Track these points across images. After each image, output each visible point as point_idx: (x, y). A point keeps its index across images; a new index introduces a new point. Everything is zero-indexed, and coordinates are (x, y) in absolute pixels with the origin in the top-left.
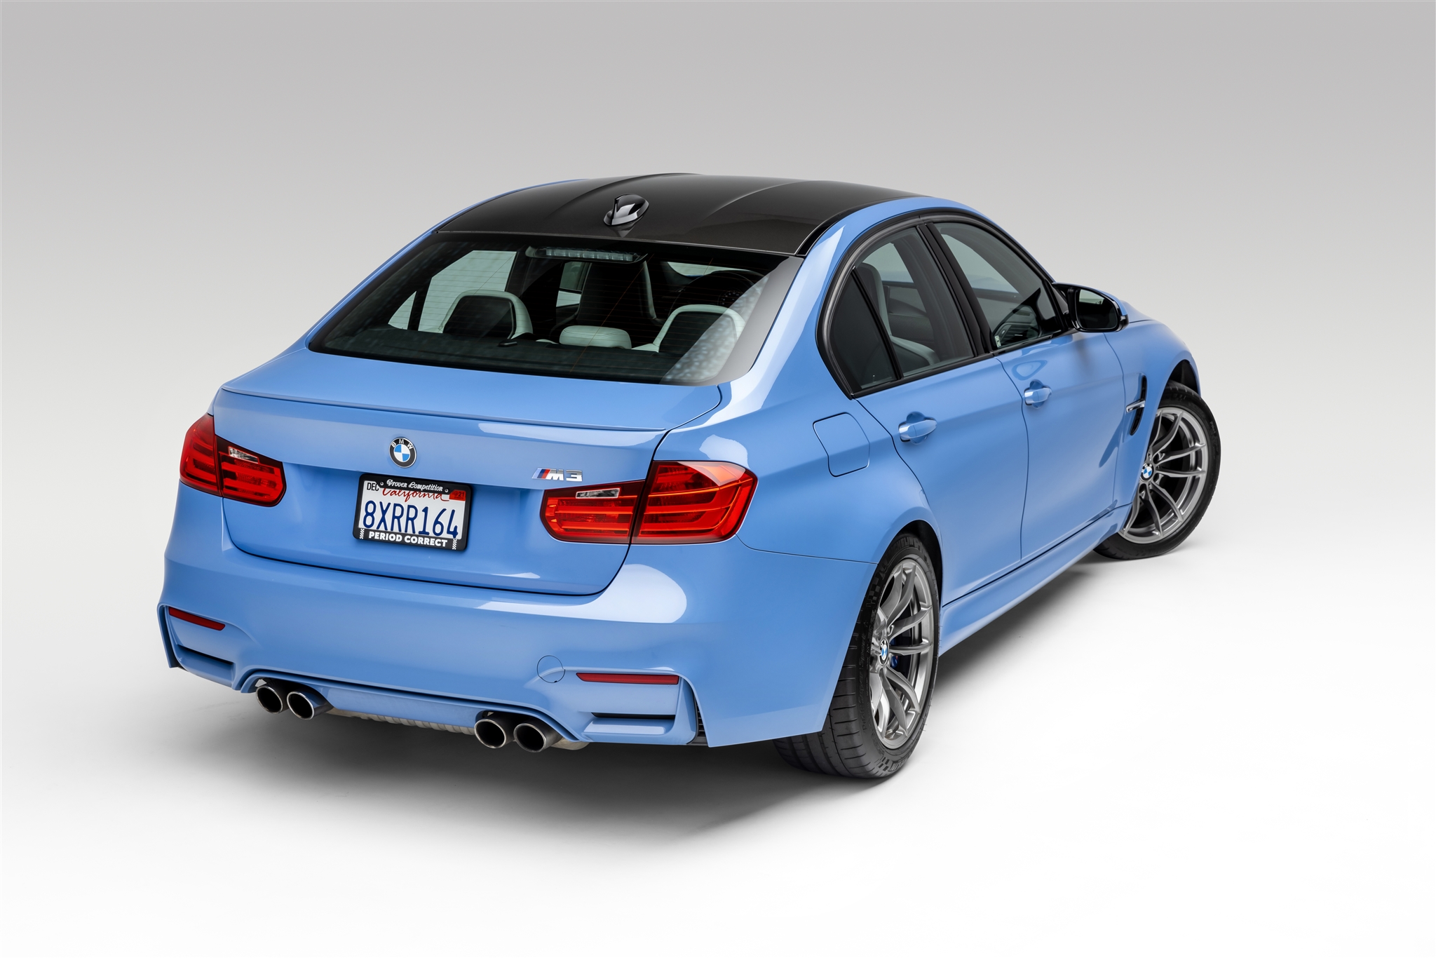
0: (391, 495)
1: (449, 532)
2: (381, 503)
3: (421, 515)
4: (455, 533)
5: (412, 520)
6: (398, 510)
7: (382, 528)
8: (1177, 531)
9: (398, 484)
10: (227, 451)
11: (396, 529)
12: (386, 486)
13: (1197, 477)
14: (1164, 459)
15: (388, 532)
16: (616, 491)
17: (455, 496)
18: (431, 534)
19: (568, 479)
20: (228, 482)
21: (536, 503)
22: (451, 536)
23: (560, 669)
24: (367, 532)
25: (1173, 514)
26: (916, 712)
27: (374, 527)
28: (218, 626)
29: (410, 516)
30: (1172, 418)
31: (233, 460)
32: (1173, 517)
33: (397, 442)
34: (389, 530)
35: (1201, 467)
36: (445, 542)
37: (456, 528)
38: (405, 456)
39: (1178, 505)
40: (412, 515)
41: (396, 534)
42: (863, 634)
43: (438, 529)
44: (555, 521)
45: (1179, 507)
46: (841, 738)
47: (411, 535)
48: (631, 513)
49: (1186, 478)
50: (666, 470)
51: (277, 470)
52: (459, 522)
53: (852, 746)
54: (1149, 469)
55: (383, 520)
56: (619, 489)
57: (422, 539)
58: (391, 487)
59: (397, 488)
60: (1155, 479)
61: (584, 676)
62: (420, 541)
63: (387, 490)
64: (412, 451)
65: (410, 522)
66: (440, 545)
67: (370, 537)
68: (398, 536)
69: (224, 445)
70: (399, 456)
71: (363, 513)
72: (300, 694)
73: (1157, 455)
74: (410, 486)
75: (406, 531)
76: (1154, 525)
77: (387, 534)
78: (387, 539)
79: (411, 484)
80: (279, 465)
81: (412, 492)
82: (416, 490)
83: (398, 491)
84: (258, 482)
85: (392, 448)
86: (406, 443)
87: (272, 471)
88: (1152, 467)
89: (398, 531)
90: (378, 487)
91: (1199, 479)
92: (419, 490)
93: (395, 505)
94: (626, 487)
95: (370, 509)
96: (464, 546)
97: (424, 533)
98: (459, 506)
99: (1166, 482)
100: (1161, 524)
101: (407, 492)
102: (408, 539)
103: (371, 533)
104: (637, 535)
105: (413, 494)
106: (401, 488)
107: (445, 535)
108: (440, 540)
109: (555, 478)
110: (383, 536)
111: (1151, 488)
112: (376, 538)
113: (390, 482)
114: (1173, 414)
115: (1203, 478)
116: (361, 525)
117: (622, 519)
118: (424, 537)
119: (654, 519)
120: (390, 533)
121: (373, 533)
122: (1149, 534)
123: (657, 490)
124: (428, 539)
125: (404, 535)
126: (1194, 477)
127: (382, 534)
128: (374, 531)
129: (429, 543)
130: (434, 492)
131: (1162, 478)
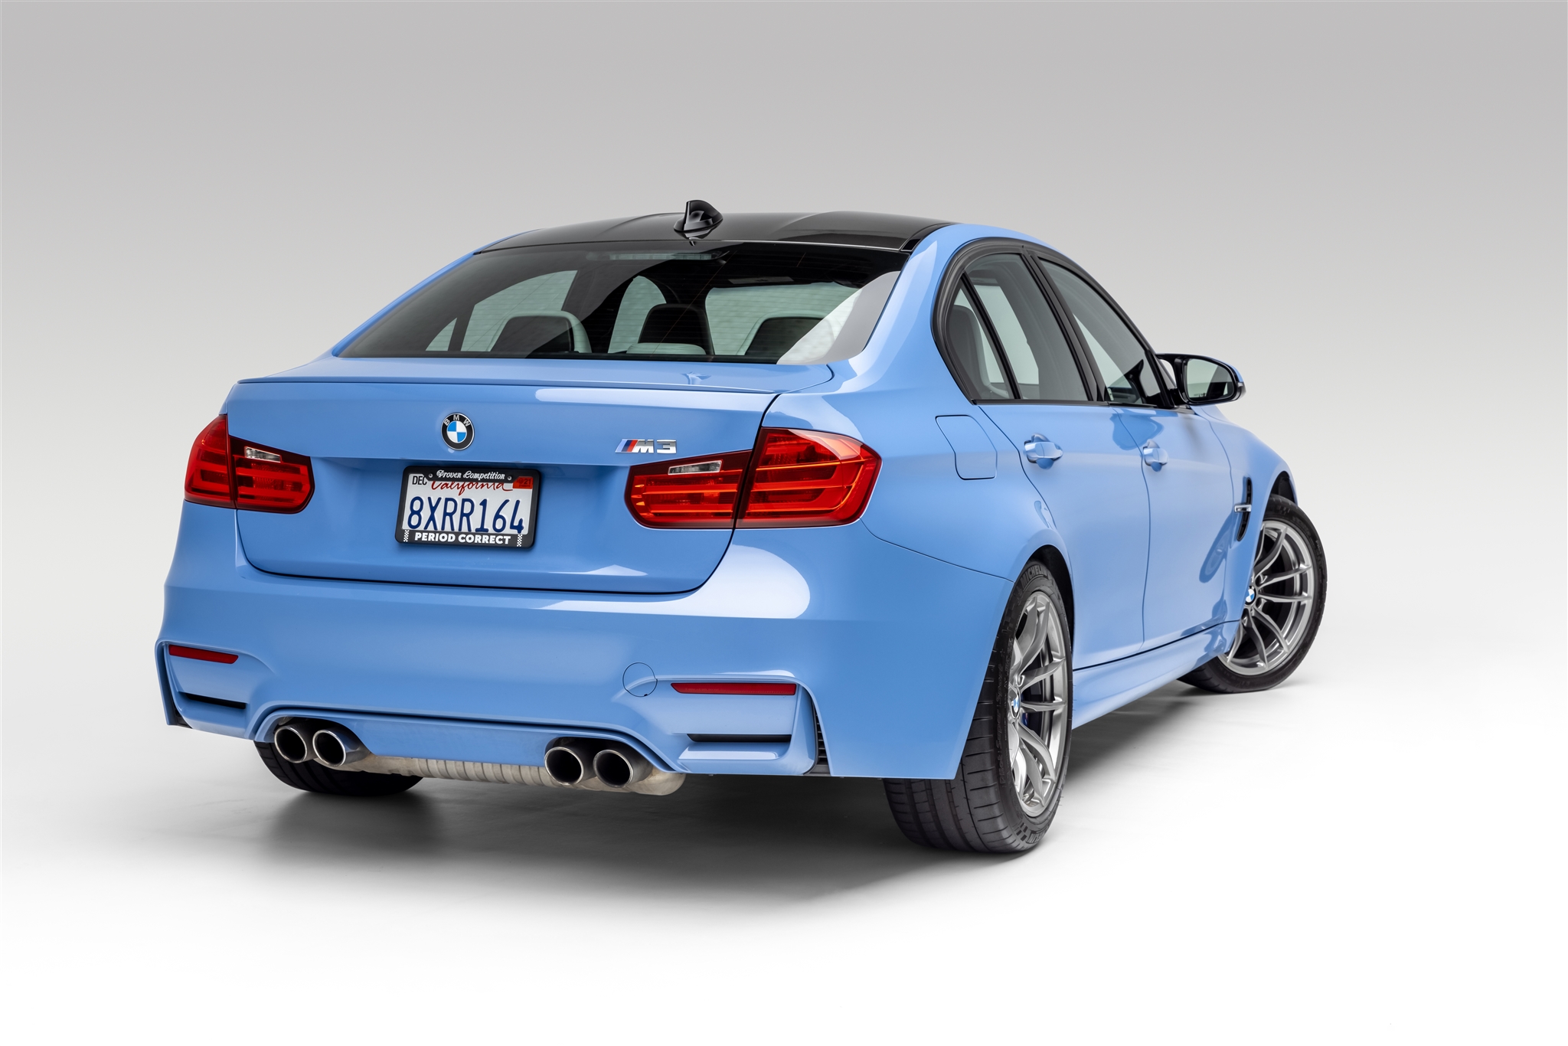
0: (442, 488)
1: (512, 527)
2: (429, 499)
3: (478, 509)
4: (520, 528)
5: (468, 516)
6: (451, 505)
7: (431, 527)
8: (1284, 663)
9: (451, 475)
10: (243, 453)
11: (448, 528)
12: (435, 479)
13: (1302, 603)
14: (1266, 581)
15: (438, 532)
16: (717, 465)
17: (520, 484)
18: (491, 531)
19: (659, 451)
20: (243, 490)
21: (620, 481)
22: (515, 532)
23: (651, 678)
24: (412, 534)
25: (1278, 644)
26: (1052, 780)
27: (422, 527)
28: (229, 658)
29: (465, 512)
30: (1275, 534)
31: (249, 463)
32: (1278, 648)
33: (451, 418)
34: (439, 528)
35: (1306, 592)
36: (507, 538)
37: (521, 521)
38: (460, 435)
39: (1283, 633)
40: (467, 510)
41: (447, 533)
42: (1000, 665)
43: (499, 524)
44: (642, 504)
45: (1284, 636)
46: (975, 792)
47: (466, 534)
48: (735, 491)
49: (1291, 603)
50: (775, 440)
51: (303, 469)
52: (524, 514)
53: (989, 803)
54: (1251, 592)
55: (432, 518)
56: (719, 462)
57: (480, 537)
58: (442, 479)
59: (449, 479)
60: (1258, 604)
61: (681, 687)
62: (478, 539)
63: (437, 483)
64: (469, 428)
65: (465, 518)
66: (501, 542)
67: (416, 539)
68: (450, 535)
69: (239, 445)
70: (453, 436)
71: (407, 512)
72: (330, 733)
73: (1259, 577)
74: (465, 476)
75: (460, 529)
76: (1258, 656)
77: (437, 534)
78: (437, 540)
79: (466, 474)
80: (306, 461)
81: (467, 483)
82: (471, 481)
83: (450, 483)
84: (280, 485)
85: (445, 428)
86: (462, 419)
87: (297, 471)
88: (1255, 590)
89: (450, 530)
90: (426, 480)
91: (1304, 605)
92: (476, 481)
93: (447, 500)
94: (729, 459)
95: (416, 507)
96: (530, 543)
97: (482, 530)
98: (525, 496)
99: (1270, 608)
100: (1266, 655)
101: (461, 484)
102: (463, 538)
103: (417, 534)
104: (742, 518)
105: (469, 485)
106: (453, 480)
107: (508, 530)
108: (501, 537)
109: (643, 450)
110: (431, 537)
111: (1253, 615)
112: (423, 539)
113: (440, 474)
114: (1275, 530)
115: (1308, 603)
116: (405, 526)
117: (723, 498)
118: (482, 535)
119: (763, 497)
120: (440, 533)
121: (420, 534)
122: (1254, 665)
123: (766, 463)
124: (487, 537)
125: (457, 534)
126: (1299, 603)
127: (430, 534)
128: (422, 532)
129: (489, 540)
130: (494, 481)
131: (1265, 604)
